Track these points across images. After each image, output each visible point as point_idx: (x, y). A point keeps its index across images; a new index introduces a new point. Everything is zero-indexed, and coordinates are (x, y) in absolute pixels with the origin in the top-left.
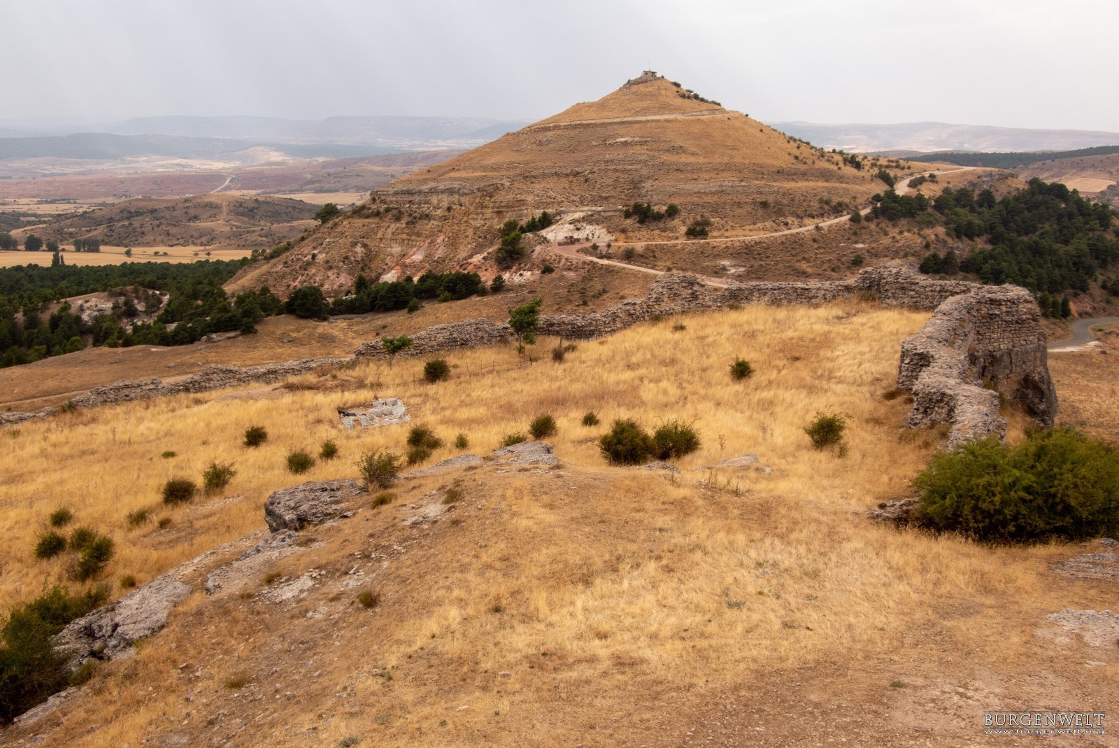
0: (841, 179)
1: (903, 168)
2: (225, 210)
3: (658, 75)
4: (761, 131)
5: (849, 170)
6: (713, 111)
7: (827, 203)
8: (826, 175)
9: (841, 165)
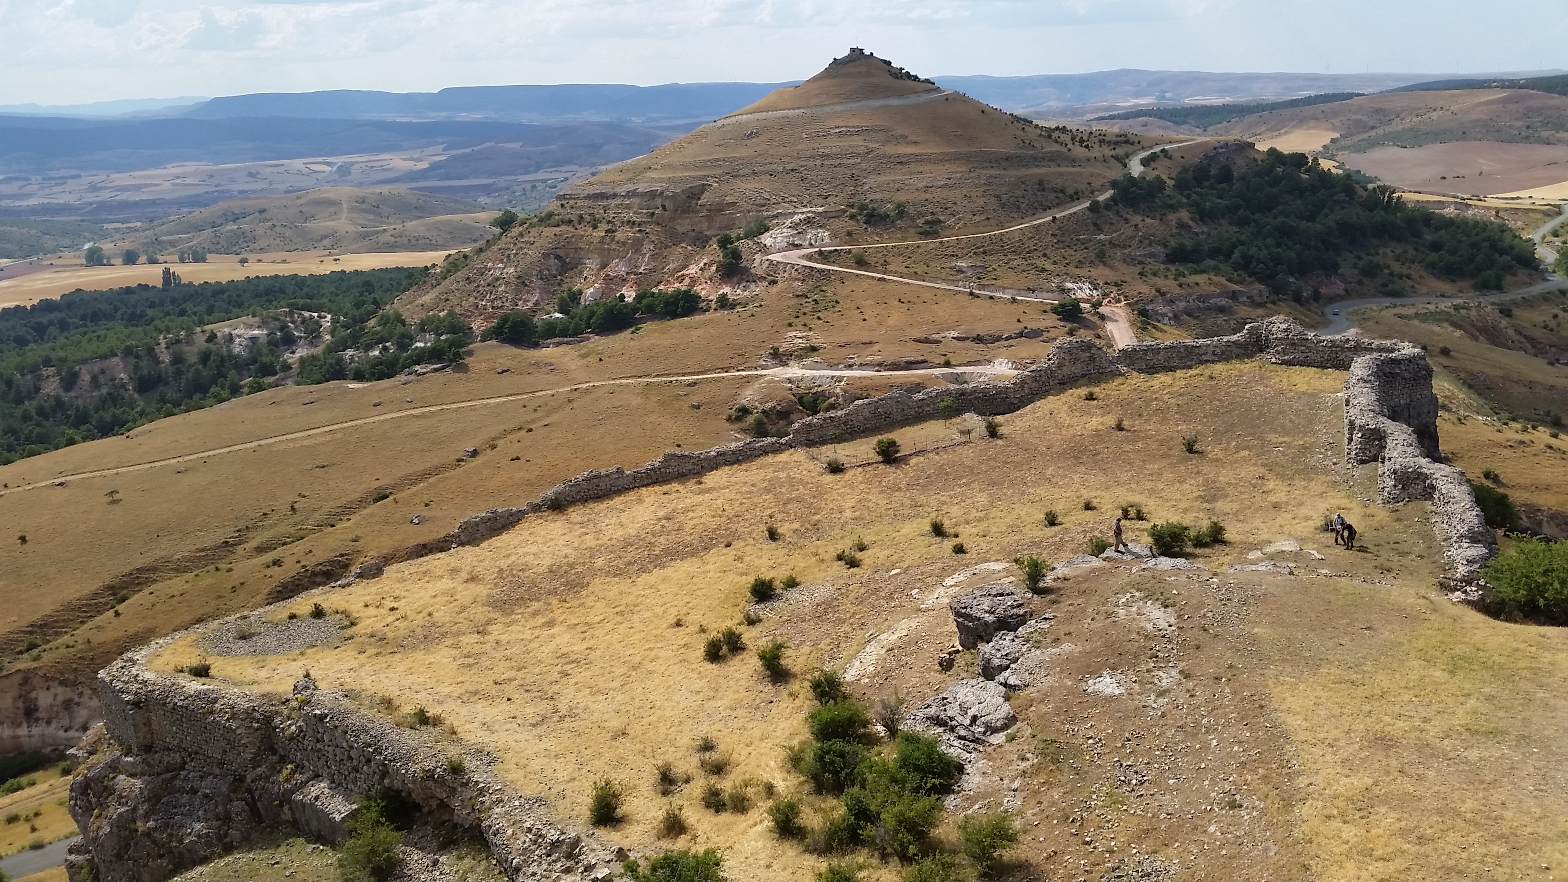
0: (1073, 161)
1: (1133, 144)
2: (345, 206)
3: (867, 53)
4: (983, 112)
5: (1079, 151)
6: (929, 91)
7: (1062, 191)
8: (1054, 159)
9: (1070, 146)
